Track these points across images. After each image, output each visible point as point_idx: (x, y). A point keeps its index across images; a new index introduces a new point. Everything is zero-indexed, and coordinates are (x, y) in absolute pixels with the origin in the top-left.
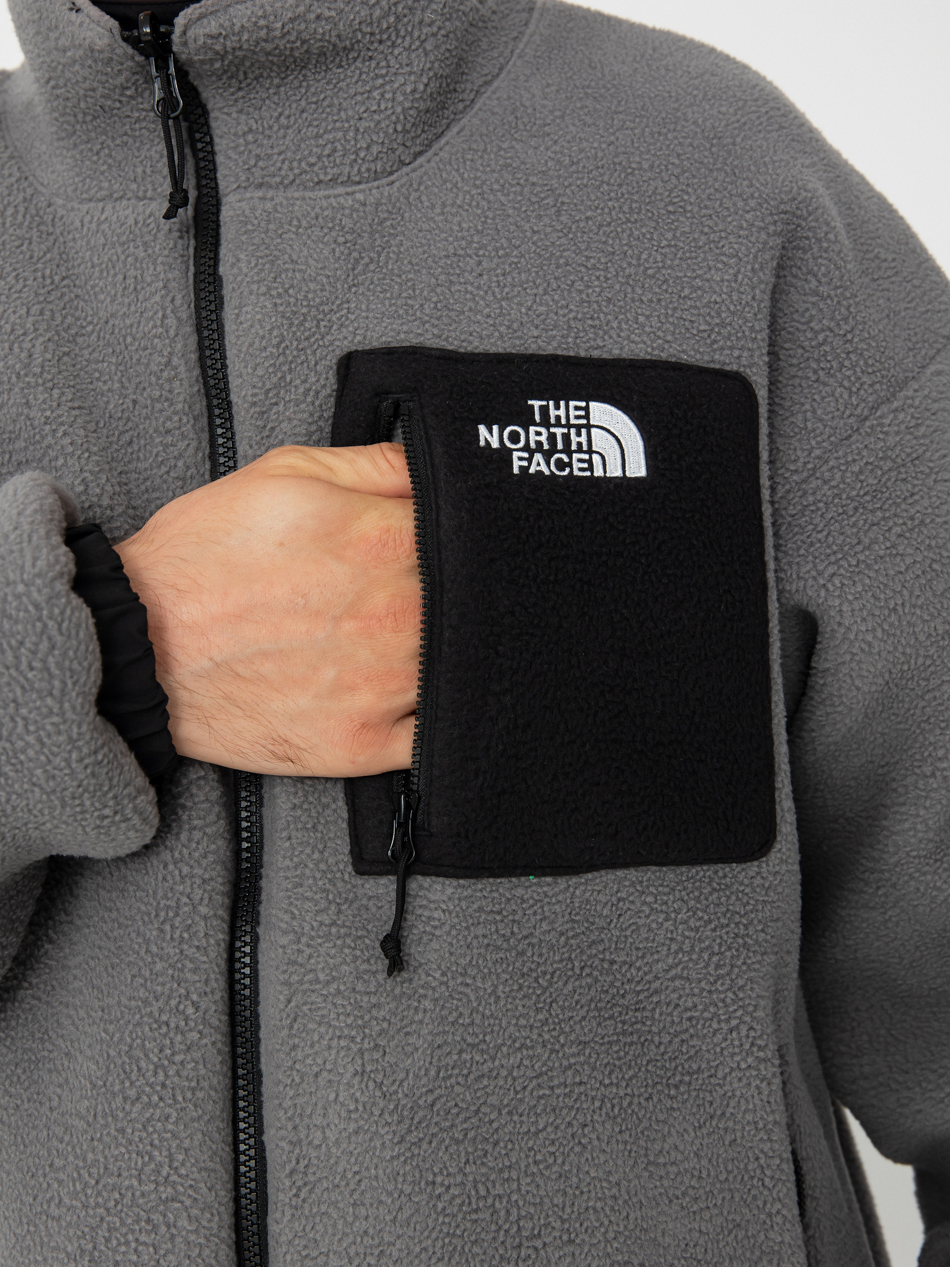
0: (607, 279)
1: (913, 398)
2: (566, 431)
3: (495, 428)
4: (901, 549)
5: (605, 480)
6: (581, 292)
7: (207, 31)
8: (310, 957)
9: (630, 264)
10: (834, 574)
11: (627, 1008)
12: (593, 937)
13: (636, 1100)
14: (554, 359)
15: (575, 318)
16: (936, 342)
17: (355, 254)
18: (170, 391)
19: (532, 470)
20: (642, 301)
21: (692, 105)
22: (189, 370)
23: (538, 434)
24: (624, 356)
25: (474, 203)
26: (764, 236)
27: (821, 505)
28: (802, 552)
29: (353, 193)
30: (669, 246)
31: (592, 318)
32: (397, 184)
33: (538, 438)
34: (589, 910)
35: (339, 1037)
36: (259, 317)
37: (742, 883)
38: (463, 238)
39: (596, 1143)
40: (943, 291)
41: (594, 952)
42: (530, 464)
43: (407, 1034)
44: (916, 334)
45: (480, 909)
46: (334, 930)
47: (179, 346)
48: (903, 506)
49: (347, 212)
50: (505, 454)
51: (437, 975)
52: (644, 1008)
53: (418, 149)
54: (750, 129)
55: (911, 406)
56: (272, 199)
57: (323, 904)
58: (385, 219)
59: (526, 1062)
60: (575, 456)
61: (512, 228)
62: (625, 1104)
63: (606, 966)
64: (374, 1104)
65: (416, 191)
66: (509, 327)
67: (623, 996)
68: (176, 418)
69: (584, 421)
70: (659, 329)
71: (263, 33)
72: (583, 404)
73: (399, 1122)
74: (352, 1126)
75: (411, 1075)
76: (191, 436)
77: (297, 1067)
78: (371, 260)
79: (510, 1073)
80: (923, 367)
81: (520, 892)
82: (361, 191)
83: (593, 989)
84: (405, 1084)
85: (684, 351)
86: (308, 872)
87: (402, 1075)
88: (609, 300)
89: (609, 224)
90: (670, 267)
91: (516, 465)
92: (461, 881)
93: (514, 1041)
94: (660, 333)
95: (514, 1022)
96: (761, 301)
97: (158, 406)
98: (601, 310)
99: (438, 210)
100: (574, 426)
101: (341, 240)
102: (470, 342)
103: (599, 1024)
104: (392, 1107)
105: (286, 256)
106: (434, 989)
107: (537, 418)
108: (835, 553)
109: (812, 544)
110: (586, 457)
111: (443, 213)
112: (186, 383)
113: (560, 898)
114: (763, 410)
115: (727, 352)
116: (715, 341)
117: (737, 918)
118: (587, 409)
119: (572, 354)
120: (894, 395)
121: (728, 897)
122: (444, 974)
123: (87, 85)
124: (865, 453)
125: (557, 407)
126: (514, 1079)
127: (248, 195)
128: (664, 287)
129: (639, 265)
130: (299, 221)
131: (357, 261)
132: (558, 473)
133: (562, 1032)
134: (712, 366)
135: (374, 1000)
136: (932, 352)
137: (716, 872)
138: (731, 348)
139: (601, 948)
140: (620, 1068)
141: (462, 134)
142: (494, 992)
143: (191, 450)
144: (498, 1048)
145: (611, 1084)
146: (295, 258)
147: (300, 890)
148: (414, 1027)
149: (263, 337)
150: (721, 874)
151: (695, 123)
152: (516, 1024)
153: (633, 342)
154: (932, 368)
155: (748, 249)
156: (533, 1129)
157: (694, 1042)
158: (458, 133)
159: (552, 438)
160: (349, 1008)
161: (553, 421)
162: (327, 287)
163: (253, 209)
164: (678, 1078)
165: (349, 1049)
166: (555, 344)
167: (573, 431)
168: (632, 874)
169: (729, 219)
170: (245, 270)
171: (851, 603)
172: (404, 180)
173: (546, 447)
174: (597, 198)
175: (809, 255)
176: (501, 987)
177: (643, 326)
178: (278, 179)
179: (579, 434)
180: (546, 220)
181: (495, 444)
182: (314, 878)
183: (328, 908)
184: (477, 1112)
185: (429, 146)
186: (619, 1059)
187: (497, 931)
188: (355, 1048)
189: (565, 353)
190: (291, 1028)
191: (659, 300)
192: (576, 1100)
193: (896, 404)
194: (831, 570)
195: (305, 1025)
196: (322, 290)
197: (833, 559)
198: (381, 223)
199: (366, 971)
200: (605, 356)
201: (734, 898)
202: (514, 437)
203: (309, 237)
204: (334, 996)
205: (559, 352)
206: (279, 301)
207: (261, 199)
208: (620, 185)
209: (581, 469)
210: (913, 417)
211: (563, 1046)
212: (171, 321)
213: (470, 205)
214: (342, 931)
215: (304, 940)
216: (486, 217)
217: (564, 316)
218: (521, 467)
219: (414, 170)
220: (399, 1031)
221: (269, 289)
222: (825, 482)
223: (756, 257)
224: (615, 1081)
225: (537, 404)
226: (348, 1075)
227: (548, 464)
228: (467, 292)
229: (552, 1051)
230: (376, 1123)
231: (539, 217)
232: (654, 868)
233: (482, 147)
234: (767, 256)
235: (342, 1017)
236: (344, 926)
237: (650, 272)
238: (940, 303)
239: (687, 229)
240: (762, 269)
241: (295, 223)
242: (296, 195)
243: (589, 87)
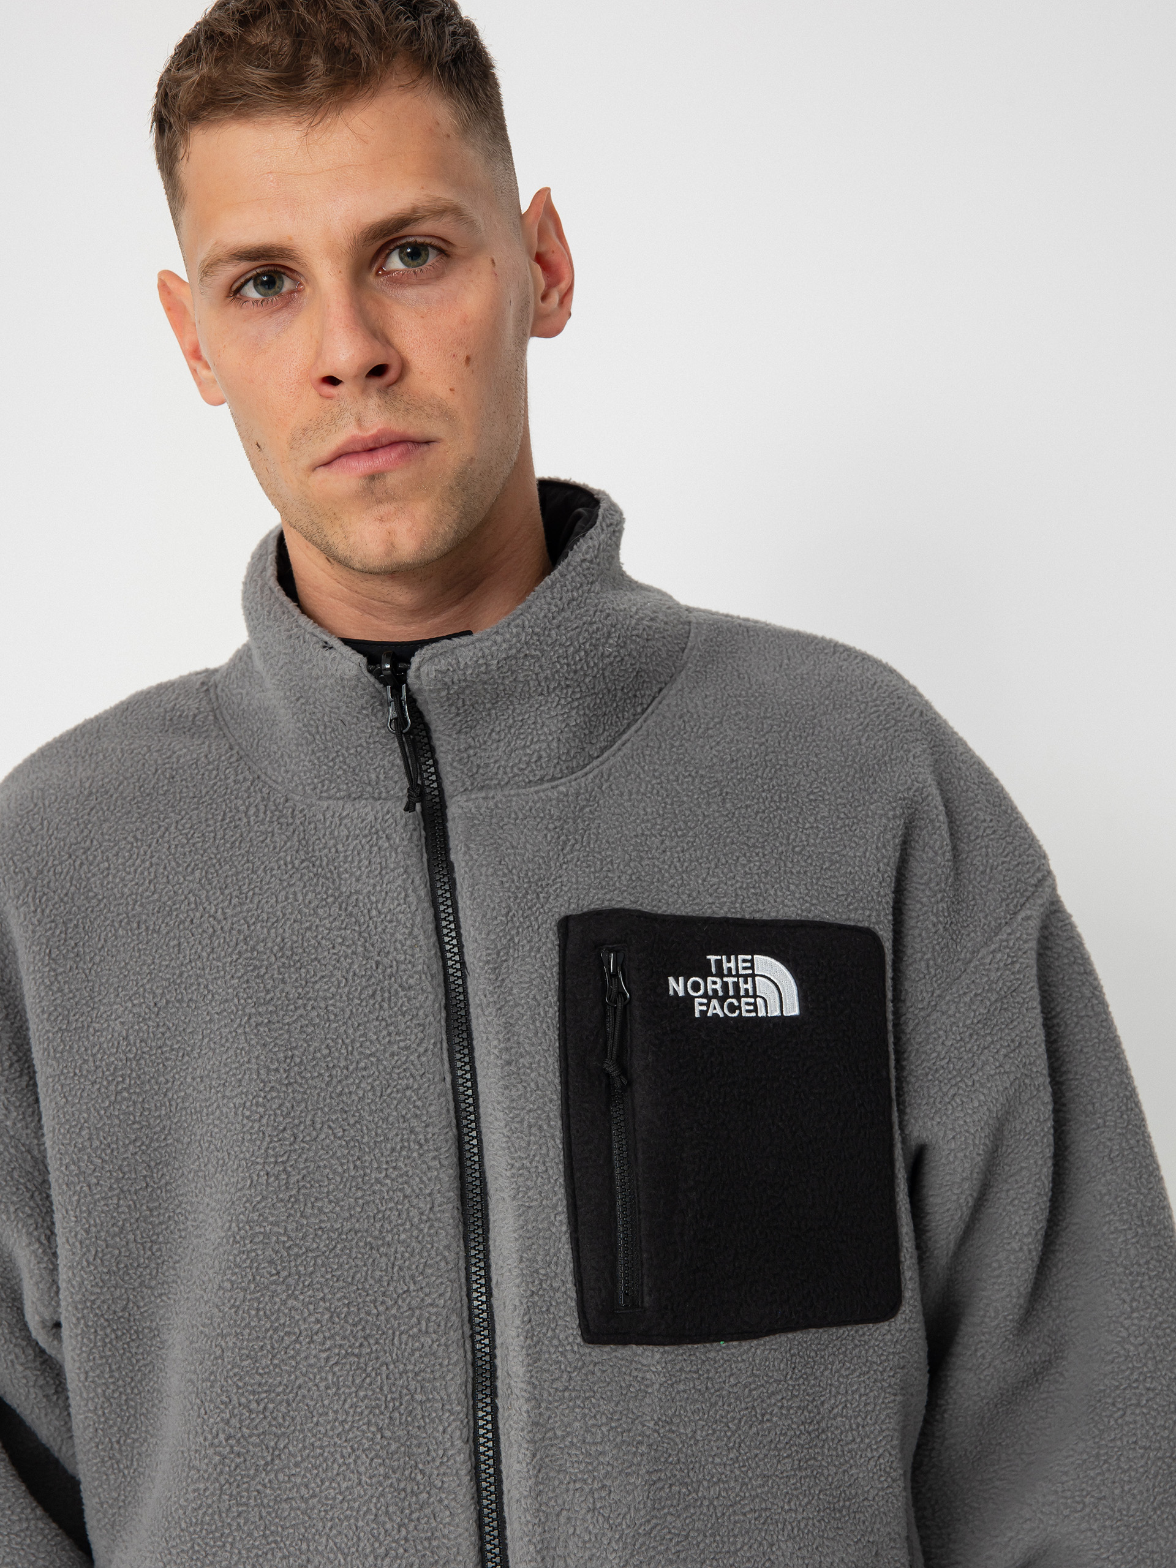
0: (764, 855)
1: (1007, 941)
2: (735, 979)
3: (681, 979)
4: (1007, 1067)
5: (767, 1019)
6: (744, 866)
7: (438, 667)
8: (550, 1417)
9: (781, 843)
10: (954, 1095)
11: (803, 1446)
12: (771, 1389)
13: (811, 1522)
14: (726, 921)
15: (741, 888)
16: (1026, 890)
17: (563, 838)
18: (413, 956)
19: (709, 1014)
20: (792, 873)
21: (825, 714)
22: (428, 938)
23: (714, 983)
24: (780, 917)
25: (655, 792)
26: (884, 821)
27: (941, 1033)
28: (930, 1077)
29: (557, 786)
30: (812, 827)
31: (754, 887)
32: (591, 776)
33: (714, 987)
34: (768, 1366)
35: (575, 1482)
36: (489, 892)
37: (876, 1340)
38: (648, 821)
39: (781, 1559)
40: (1030, 845)
41: (773, 1401)
42: (708, 1008)
43: (627, 1474)
44: (1010, 885)
45: (681, 1370)
46: (566, 1394)
47: (419, 918)
48: (1007, 1031)
49: (554, 802)
50: (689, 1000)
51: (651, 1424)
52: (816, 1446)
53: (603, 744)
54: (872, 730)
55: (1007, 947)
56: (493, 798)
57: (557, 1373)
58: (584, 807)
59: (724, 1494)
60: (743, 1000)
61: (687, 813)
62: (802, 1525)
63: (784, 1412)
64: (603, 1535)
65: (606, 781)
66: (689, 896)
67: (799, 1437)
68: (417, 976)
69: (750, 972)
70: (807, 895)
71: (483, 669)
72: (749, 957)
73: (624, 1549)
74: (587, 1554)
75: (632, 1509)
76: (430, 989)
77: (543, 1508)
78: (576, 841)
79: (711, 1503)
80: (1015, 913)
81: (712, 1355)
82: (561, 784)
83: (773, 1433)
84: (628, 1517)
85: (826, 912)
86: (544, 1348)
87: (625, 1510)
88: (767, 873)
89: (764, 812)
90: (814, 845)
91: (698, 1009)
92: (667, 1348)
93: (713, 1477)
94: (807, 898)
95: (710, 1460)
96: (886, 872)
97: (403, 967)
98: (761, 881)
99: (626, 797)
100: (742, 976)
101: (551, 826)
102: (660, 908)
103: (779, 1462)
104: (617, 1536)
105: (508, 844)
106: (648, 1437)
107: (713, 970)
108: (955, 1077)
109: (937, 1071)
110: (752, 1000)
111: (630, 800)
112: (424, 948)
113: (744, 1357)
114: (889, 958)
115: (860, 912)
116: (850, 904)
117: (875, 1367)
118: (752, 961)
119: (739, 916)
120: (991, 940)
121: (867, 1351)
122: (656, 1424)
123: (334, 704)
124: (973, 986)
125: (729, 961)
126: (715, 1507)
127: (473, 796)
128: (809, 861)
129: (789, 844)
130: (516, 813)
131: (565, 843)
132: (730, 1015)
133: (750, 1468)
134: (849, 923)
135: (600, 1448)
136: (1022, 901)
137: (857, 1331)
138: (863, 909)
139: (779, 1397)
140: (797, 1497)
141: (640, 733)
142: (693, 1437)
143: (429, 1003)
144: (700, 1482)
145: (791, 1510)
146: (515, 844)
147: (539, 1364)
148: (633, 1468)
149: (494, 909)
150: (861, 1332)
151: (828, 729)
152: (713, 1462)
153: (786, 906)
154: (1022, 914)
155: (872, 832)
156: (732, 1549)
157: (854, 1471)
158: (636, 732)
159: (725, 986)
160: (581, 1457)
161: (725, 972)
162: (543, 866)
163: (478, 808)
164: (841, 1504)
165: (582, 1489)
166: (726, 909)
167: (741, 980)
168: (799, 1335)
169: (860, 809)
170: (476, 857)
171: (971, 1116)
172: (596, 772)
173: (720, 994)
174: (753, 790)
175: (925, 832)
176: (699, 1432)
177: (793, 893)
178: (496, 782)
179: (746, 982)
180: (715, 807)
181: (681, 994)
182: (549, 1352)
183: (561, 1377)
184: (687, 1536)
185: (614, 741)
186: (796, 1489)
187: (694, 1387)
188: (587, 1488)
189: (733, 916)
190: (537, 1476)
191: (805, 872)
192: (764, 1523)
193: (993, 947)
194: (952, 1092)
195: (547, 1474)
196: (539, 869)
197: (953, 1082)
198: (581, 810)
199: (594, 1425)
200: (765, 918)
201: (871, 1351)
202: (696, 987)
203: (525, 826)
204: (569, 1448)
205: (729, 915)
206: (505, 879)
207: (484, 798)
208: (771, 779)
209: (748, 1011)
210: (1009, 956)
211: (750, 1479)
212: (412, 898)
213: (651, 793)
214: (573, 1394)
215: (543, 1405)
216: (666, 803)
217: (732, 885)
218: (701, 1011)
219: (602, 763)
220: (620, 1472)
221: (495, 871)
222: (943, 1013)
223: (878, 838)
224: (793, 1507)
225: (712, 958)
226: (583, 1511)
227: (722, 1008)
228: (654, 865)
229: (744, 1484)
230: (606, 1550)
231: (708, 804)
232: (814, 1330)
233: (657, 745)
234: (889, 836)
235: (576, 1465)
236: (574, 1390)
237: (797, 849)
238: (1028, 856)
239: (826, 814)
240: (884, 846)
241: (513, 816)
242: (512, 792)
243: (740, 695)
